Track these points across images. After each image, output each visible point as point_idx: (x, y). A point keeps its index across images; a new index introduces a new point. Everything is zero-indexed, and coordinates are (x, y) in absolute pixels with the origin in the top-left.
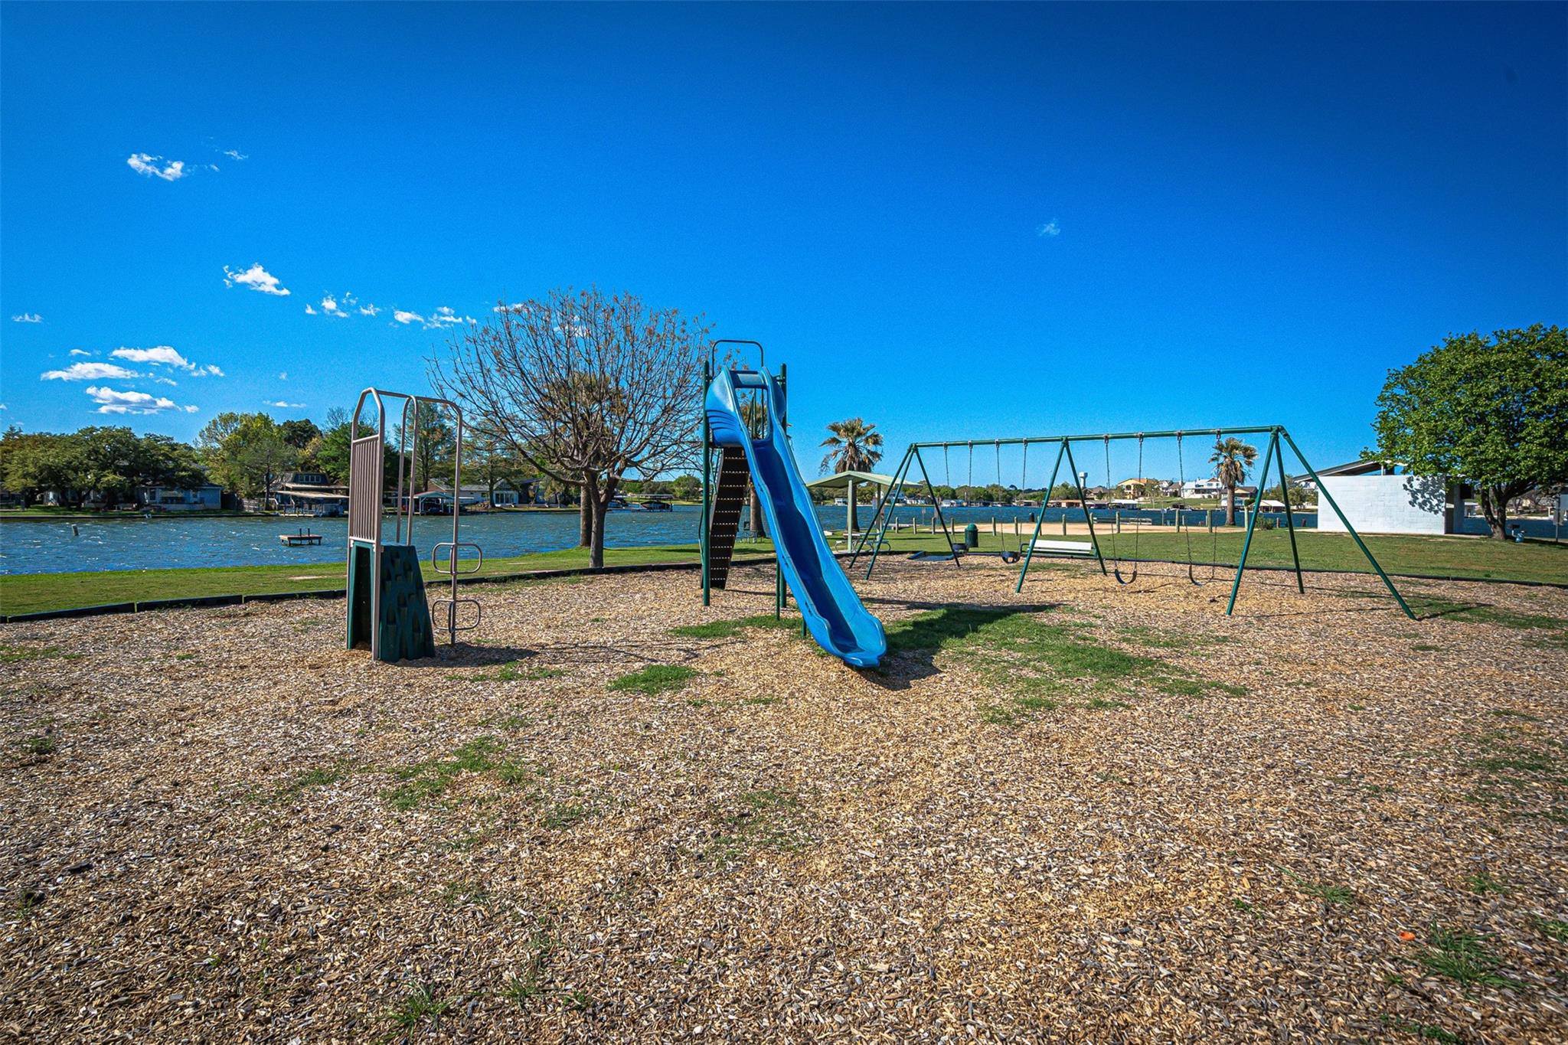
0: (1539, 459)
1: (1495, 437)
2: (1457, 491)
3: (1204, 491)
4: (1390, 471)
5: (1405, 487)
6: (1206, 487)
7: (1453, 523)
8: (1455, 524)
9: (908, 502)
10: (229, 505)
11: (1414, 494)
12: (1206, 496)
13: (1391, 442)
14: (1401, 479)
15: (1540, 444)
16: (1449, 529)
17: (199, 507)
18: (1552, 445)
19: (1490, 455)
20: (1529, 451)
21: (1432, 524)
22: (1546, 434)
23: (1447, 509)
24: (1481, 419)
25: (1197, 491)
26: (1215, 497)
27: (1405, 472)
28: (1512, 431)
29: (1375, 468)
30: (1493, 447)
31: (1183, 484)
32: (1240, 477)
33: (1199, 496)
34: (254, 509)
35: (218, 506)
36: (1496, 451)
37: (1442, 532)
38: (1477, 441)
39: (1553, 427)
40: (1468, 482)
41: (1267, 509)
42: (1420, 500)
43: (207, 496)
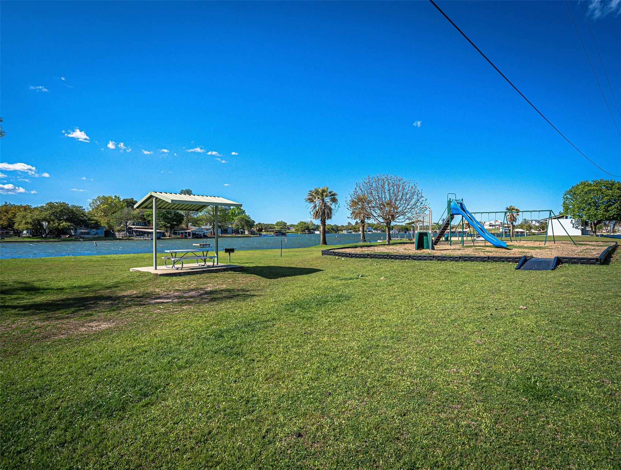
0: (603, 215)
1: (593, 208)
2: (584, 224)
3: (493, 226)
4: (566, 218)
5: (571, 223)
6: (494, 224)
7: (584, 232)
8: (584, 233)
9: (374, 232)
10: (109, 235)
11: (573, 225)
12: (494, 227)
13: (566, 209)
14: (569, 220)
15: (603, 211)
16: (582, 234)
17: (96, 236)
18: (606, 211)
19: (592, 213)
20: (601, 213)
21: (578, 233)
22: (604, 208)
23: (582, 229)
24: (590, 204)
25: (490, 226)
26: (497, 228)
27: (571, 218)
28: (597, 207)
29: (563, 217)
30: (592, 211)
31: (485, 223)
32: (515, 220)
33: (491, 228)
34: (122, 237)
35: (103, 235)
36: (593, 212)
37: (581, 235)
38: (589, 210)
39: (606, 206)
40: (587, 221)
41: (518, 232)
42: (575, 226)
43: (99, 231)
